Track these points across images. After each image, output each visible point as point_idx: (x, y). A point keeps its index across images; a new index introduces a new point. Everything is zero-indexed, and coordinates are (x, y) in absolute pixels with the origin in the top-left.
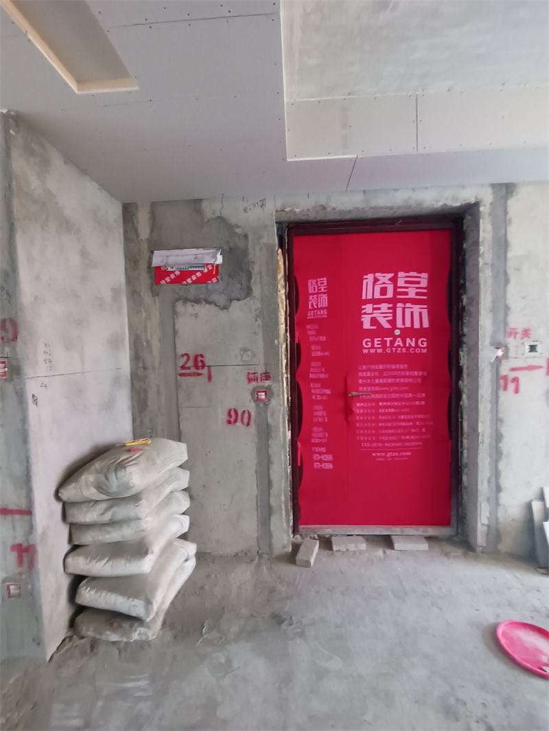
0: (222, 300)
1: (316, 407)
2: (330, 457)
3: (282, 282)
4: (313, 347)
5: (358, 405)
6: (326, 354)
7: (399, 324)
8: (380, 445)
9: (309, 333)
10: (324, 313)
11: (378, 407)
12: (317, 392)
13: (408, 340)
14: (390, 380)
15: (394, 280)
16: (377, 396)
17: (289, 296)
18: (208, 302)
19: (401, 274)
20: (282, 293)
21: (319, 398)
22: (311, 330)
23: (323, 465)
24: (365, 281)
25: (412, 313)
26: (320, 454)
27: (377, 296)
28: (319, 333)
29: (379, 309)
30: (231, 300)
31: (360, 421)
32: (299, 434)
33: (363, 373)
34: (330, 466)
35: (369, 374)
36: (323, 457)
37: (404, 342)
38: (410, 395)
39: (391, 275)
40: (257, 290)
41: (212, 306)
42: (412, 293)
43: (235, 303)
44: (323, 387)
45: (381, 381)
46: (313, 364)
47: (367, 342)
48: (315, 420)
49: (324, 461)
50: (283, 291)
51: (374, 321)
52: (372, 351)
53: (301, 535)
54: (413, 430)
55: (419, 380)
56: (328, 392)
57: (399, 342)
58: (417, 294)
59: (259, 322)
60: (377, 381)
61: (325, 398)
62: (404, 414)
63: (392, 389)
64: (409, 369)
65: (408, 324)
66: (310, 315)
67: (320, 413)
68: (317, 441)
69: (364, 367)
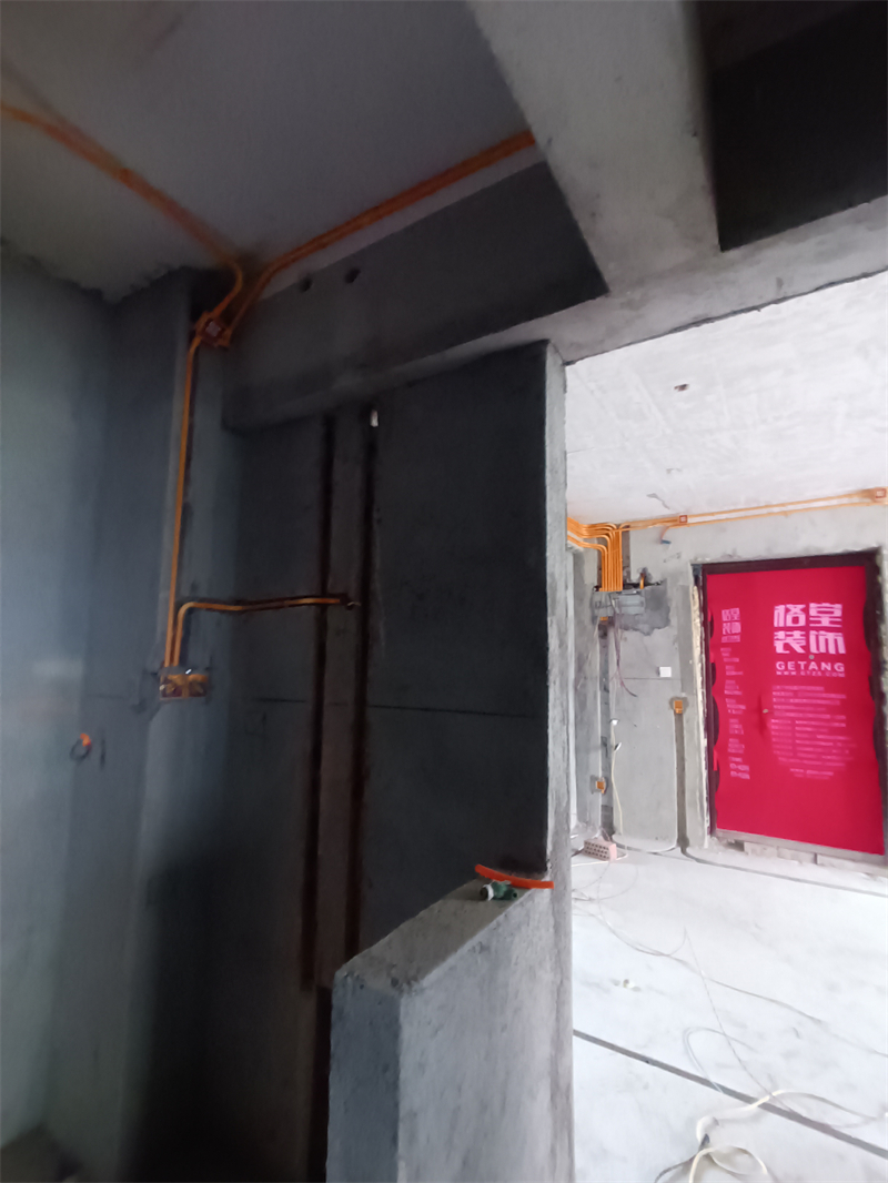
0: (646, 628)
1: (732, 721)
2: (746, 768)
3: (698, 613)
4: (727, 667)
5: (773, 721)
6: (741, 673)
7: (813, 649)
8: (798, 761)
9: (724, 654)
10: (738, 639)
11: (794, 725)
12: (734, 707)
13: (823, 665)
14: (805, 701)
15: (806, 611)
16: (792, 715)
17: (704, 624)
18: (636, 630)
19: (812, 605)
20: (697, 621)
21: (734, 712)
22: (725, 653)
23: (740, 775)
24: (776, 613)
25: (827, 640)
26: (737, 763)
27: (789, 623)
28: (733, 654)
29: (791, 636)
30: (653, 628)
31: (775, 736)
32: (715, 743)
33: (777, 693)
34: (747, 777)
35: (783, 694)
36: (740, 767)
37: (819, 666)
38: (828, 716)
39: (802, 606)
40: (674, 620)
41: (638, 633)
42: (825, 621)
43: (656, 631)
44: (739, 702)
45: (797, 701)
46: (728, 682)
47: (780, 666)
48: (731, 732)
49: (740, 770)
50: (698, 621)
51: (787, 646)
52: (786, 673)
53: (718, 838)
54: (834, 751)
55: (838, 703)
56: (743, 707)
57: (813, 665)
58: (831, 622)
59: (676, 645)
60: (792, 701)
61: (740, 713)
62: (822, 733)
63: (808, 709)
64: (827, 691)
65: (823, 650)
66: (724, 640)
67: (737, 726)
68: (733, 751)
69: (778, 687)
